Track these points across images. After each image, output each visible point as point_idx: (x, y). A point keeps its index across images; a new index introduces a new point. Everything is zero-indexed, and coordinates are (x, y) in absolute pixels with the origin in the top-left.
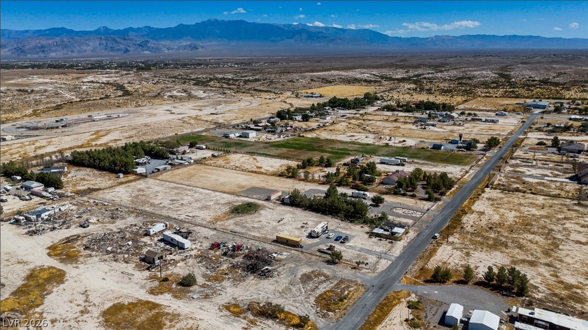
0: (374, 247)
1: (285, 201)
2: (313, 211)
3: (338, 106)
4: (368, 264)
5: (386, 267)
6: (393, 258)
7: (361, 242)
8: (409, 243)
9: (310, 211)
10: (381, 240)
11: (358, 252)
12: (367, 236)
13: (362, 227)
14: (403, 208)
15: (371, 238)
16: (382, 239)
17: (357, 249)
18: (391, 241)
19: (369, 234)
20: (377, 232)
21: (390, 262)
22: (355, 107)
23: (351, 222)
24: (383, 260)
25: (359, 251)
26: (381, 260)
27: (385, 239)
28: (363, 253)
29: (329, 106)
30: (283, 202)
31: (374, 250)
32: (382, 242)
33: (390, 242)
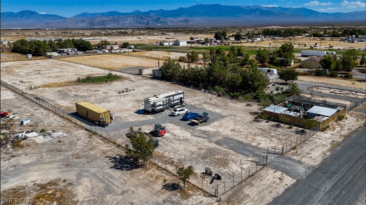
0: (258, 138)
1: (156, 75)
2: (184, 85)
3: (269, 35)
4: (219, 178)
5: (274, 195)
6: (301, 170)
7: (232, 127)
8: (346, 137)
9: (180, 85)
10: (278, 126)
11: (213, 145)
12: (251, 118)
13: (248, 105)
14: (330, 88)
15: (258, 121)
16: (282, 125)
17: (215, 139)
18: (301, 129)
19: (256, 116)
20: (272, 111)
21: (289, 181)
22: (285, 35)
23: (233, 98)
24: (271, 171)
25: (217, 143)
26: (263, 173)
27: (288, 126)
28: (223, 149)
29: (262, 35)
30: (154, 77)
31: (254, 144)
32: (279, 130)
33: (297, 132)
